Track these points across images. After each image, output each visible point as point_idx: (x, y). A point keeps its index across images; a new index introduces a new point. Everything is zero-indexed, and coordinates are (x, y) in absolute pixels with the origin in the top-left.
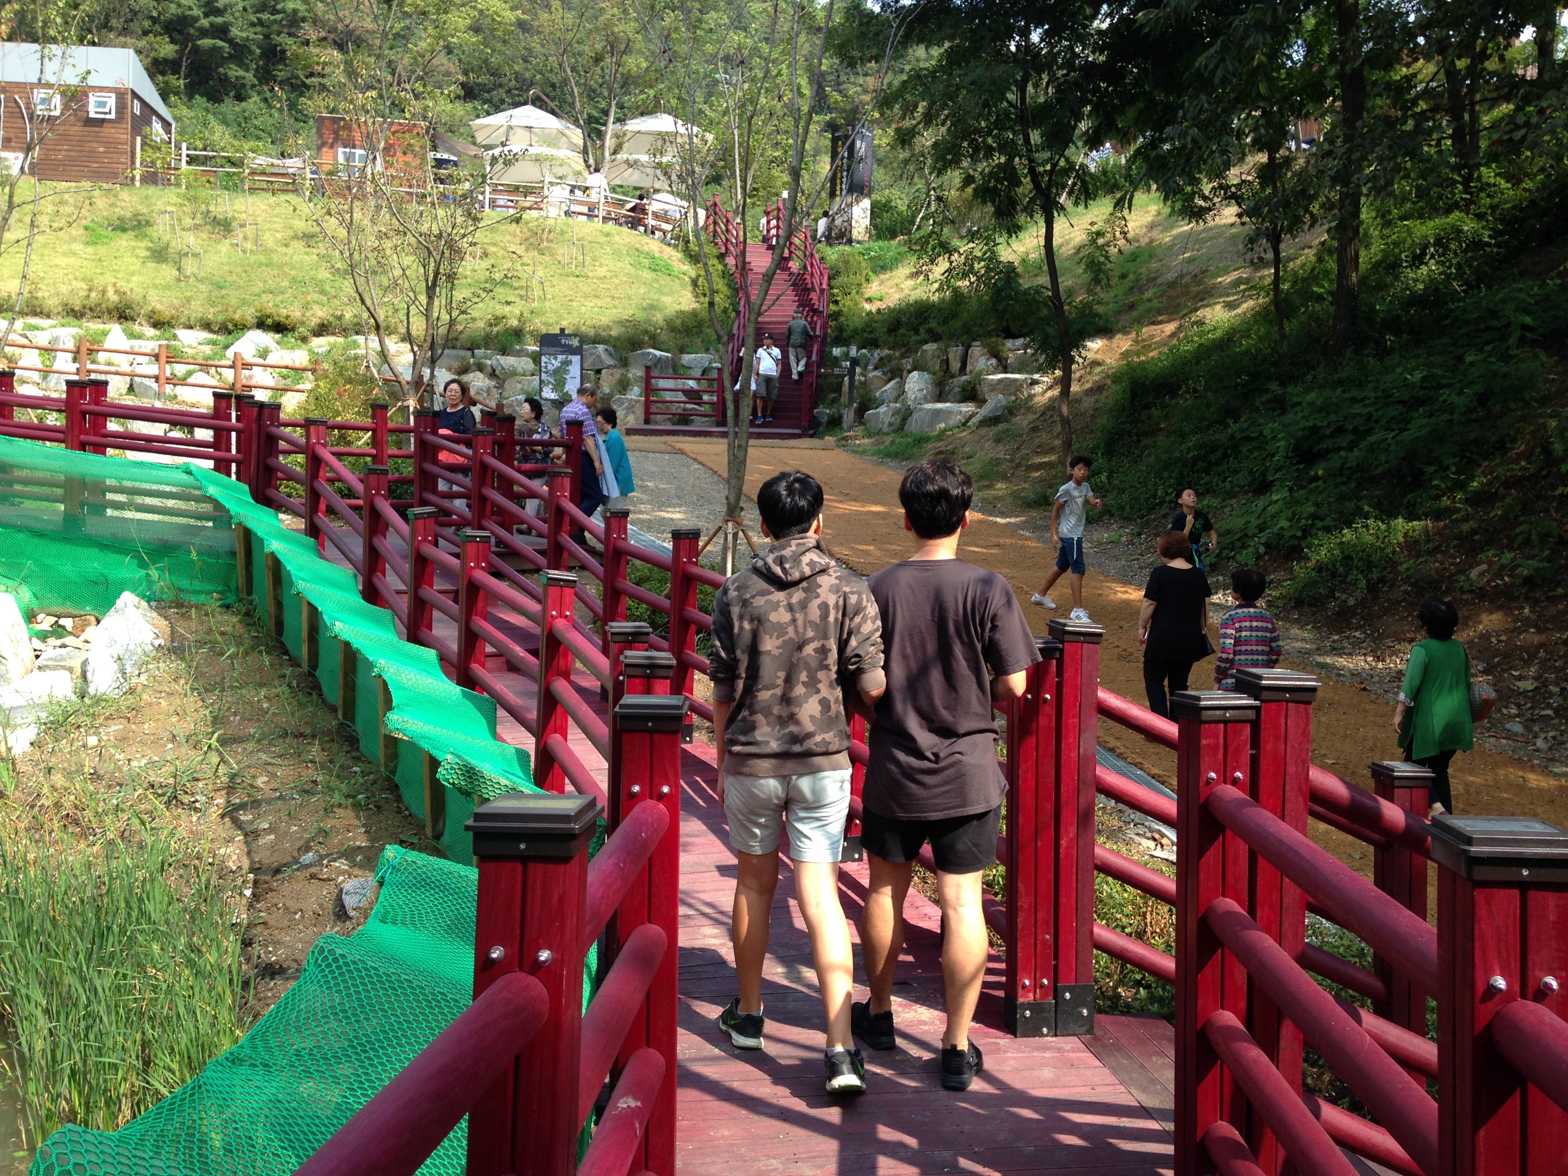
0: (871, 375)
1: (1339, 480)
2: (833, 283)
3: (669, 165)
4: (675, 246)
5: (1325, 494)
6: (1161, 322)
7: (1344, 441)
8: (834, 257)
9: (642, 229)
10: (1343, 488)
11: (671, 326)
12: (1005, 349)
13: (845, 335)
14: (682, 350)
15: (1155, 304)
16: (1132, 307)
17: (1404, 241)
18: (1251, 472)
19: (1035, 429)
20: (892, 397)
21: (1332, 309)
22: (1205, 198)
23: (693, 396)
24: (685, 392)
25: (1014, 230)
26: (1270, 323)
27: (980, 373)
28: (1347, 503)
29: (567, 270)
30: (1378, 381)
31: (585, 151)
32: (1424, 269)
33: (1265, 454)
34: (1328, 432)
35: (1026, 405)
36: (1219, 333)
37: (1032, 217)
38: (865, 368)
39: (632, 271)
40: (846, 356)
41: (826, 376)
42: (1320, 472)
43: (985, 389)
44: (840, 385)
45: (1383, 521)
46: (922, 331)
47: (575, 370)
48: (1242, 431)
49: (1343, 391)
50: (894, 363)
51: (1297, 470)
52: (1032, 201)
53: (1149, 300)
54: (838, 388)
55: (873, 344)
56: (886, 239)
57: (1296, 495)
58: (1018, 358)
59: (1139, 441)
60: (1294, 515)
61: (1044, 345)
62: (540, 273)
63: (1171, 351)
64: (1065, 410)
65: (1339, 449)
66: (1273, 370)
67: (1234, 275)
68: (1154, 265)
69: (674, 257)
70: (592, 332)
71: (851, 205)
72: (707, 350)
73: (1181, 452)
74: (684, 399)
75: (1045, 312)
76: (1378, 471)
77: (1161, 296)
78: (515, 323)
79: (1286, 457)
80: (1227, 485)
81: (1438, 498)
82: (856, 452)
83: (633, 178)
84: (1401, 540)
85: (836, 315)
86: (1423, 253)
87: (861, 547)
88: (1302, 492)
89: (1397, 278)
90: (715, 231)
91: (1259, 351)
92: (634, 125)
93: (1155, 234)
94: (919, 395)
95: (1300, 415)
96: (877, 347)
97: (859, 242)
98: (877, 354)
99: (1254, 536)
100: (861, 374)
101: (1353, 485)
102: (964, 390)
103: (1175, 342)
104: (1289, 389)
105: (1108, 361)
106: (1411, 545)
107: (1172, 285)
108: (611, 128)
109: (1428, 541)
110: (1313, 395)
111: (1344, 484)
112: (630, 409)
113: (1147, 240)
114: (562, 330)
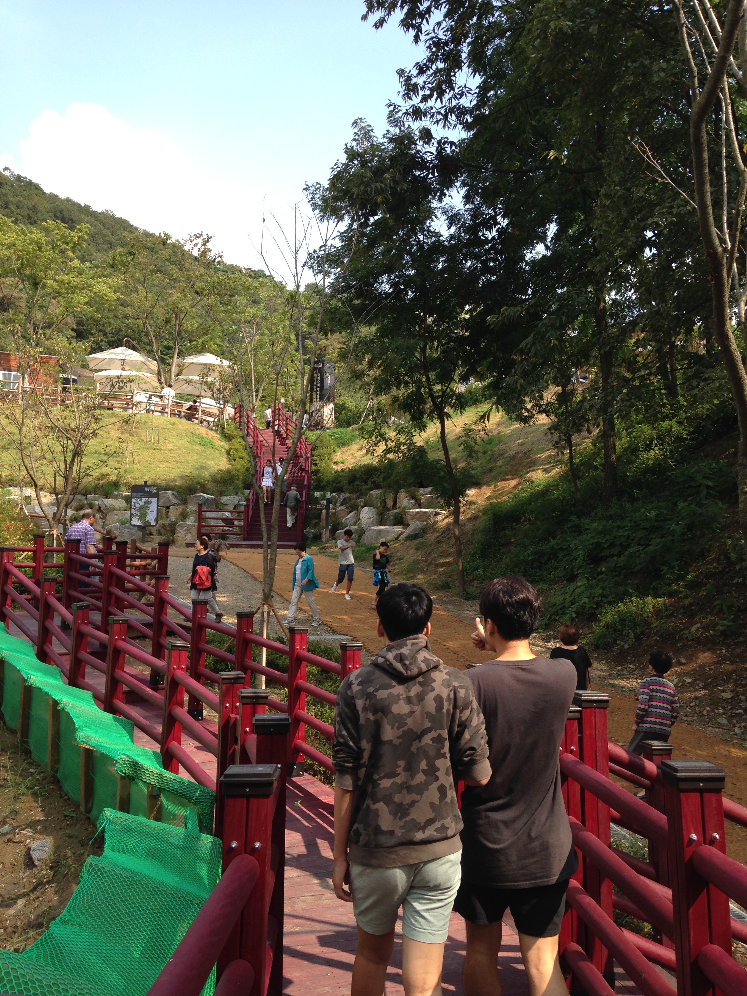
0: (339, 509)
1: (614, 574)
2: (314, 453)
3: (212, 383)
4: (216, 431)
5: (607, 582)
6: (508, 480)
7: (615, 551)
8: (314, 437)
9: (196, 421)
10: (617, 578)
11: (214, 480)
12: (419, 494)
13: (322, 484)
14: (221, 494)
15: (504, 469)
16: (491, 470)
17: (640, 437)
18: (565, 569)
19: (439, 542)
20: (352, 522)
21: (603, 474)
22: (528, 411)
23: (228, 522)
24: (223, 520)
25: (423, 427)
26: (569, 481)
27: (405, 508)
28: (620, 588)
29: (148, 445)
30: (631, 516)
31: (159, 374)
32: (652, 453)
33: (571, 558)
34: (606, 546)
35: (433, 527)
36: (540, 488)
37: (432, 421)
38: (335, 505)
39: (189, 445)
40: (324, 497)
41: (311, 509)
42: (604, 569)
43: (409, 518)
44: (320, 514)
45: (640, 598)
46: (369, 483)
47: (153, 507)
48: (558, 544)
49: (613, 522)
50: (353, 501)
51: (590, 568)
52: (432, 412)
53: (500, 466)
54: (319, 516)
55: (340, 490)
56: (344, 427)
57: (590, 582)
58: (427, 500)
59: (500, 550)
60: (591, 594)
61: (443, 494)
62: (130, 447)
63: (515, 496)
64: (457, 531)
65: (613, 556)
66: (573, 509)
67: (547, 454)
68: (502, 447)
69: (215, 437)
70: (164, 483)
71: (323, 407)
72: (237, 494)
73: (524, 556)
74: (222, 524)
75: (442, 474)
76: (636, 569)
77: (507, 464)
78: (114, 478)
79: (584, 560)
80: (552, 576)
81: (670, 585)
82: (331, 556)
83: (189, 389)
84: (651, 609)
85: (316, 472)
86: (651, 443)
87: (339, 617)
88: (594, 581)
89: (637, 457)
90: (240, 422)
91: (564, 497)
92: (189, 360)
93: (501, 428)
94: (369, 521)
95: (590, 535)
96: (342, 492)
97: (328, 428)
98: (342, 496)
99: (569, 607)
100: (333, 508)
101: (622, 577)
102: (395, 518)
103: (516, 491)
104: (583, 521)
105: (479, 502)
106: (657, 612)
107: (513, 458)
108: (176, 360)
109: (666, 610)
110: (596, 524)
111: (616, 576)
112: (188, 531)
113: (497, 432)
114: (146, 482)
